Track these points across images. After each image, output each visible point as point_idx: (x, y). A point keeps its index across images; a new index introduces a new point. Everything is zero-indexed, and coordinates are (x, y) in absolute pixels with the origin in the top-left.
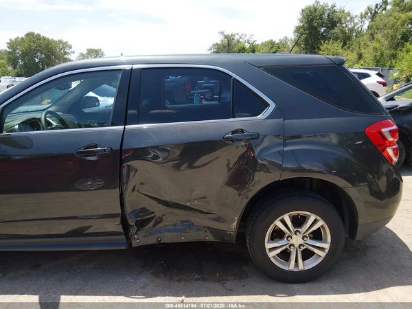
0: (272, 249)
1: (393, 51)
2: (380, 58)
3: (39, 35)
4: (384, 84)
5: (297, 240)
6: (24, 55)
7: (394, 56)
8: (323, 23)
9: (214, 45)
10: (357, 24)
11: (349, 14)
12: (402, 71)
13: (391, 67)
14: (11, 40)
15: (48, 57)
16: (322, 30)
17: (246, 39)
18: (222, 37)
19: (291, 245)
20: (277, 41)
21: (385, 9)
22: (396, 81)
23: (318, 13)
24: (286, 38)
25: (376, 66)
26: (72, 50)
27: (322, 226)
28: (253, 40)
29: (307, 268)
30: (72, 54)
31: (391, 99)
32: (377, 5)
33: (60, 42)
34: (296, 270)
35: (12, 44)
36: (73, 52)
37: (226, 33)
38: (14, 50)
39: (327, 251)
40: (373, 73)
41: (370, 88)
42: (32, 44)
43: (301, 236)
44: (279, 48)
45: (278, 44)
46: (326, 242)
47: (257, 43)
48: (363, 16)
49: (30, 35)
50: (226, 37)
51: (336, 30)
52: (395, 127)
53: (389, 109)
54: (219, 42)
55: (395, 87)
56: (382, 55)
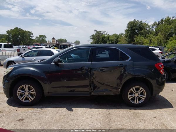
0: (130, 97)
1: (165, 40)
2: (160, 43)
3: (20, 29)
4: (162, 53)
5: (137, 95)
6: (13, 36)
7: (166, 42)
8: (137, 28)
9: (92, 35)
10: (150, 29)
11: (147, 25)
12: (169, 48)
13: (165, 46)
14: (8, 30)
15: (23, 38)
16: (137, 31)
17: (105, 33)
18: (95, 32)
19: (135, 96)
20: (118, 34)
21: (162, 23)
22: (166, 52)
23: (135, 24)
24: (122, 33)
25: (159, 46)
26: (33, 35)
27: (144, 91)
28: (108, 34)
29: (139, 103)
30: (33, 37)
31: (164, 58)
32: (159, 21)
33: (29, 32)
34: (136, 103)
35: (8, 32)
36: (34, 36)
37: (97, 31)
38: (9, 35)
39: (145, 98)
40: (157, 49)
41: (156, 54)
42: (17, 32)
43: (138, 93)
44: (119, 37)
45: (118, 36)
46: (145, 95)
47: (110, 35)
48: (153, 26)
49: (16, 28)
50: (98, 32)
51: (142, 31)
52: (163, 64)
53: (163, 61)
54: (94, 34)
55: (166, 54)
56: (161, 41)
